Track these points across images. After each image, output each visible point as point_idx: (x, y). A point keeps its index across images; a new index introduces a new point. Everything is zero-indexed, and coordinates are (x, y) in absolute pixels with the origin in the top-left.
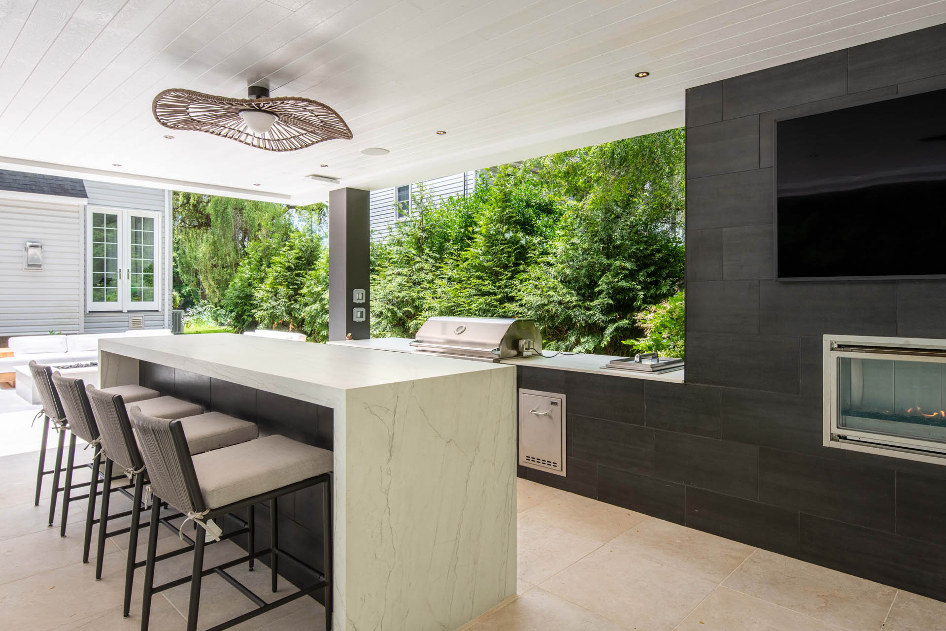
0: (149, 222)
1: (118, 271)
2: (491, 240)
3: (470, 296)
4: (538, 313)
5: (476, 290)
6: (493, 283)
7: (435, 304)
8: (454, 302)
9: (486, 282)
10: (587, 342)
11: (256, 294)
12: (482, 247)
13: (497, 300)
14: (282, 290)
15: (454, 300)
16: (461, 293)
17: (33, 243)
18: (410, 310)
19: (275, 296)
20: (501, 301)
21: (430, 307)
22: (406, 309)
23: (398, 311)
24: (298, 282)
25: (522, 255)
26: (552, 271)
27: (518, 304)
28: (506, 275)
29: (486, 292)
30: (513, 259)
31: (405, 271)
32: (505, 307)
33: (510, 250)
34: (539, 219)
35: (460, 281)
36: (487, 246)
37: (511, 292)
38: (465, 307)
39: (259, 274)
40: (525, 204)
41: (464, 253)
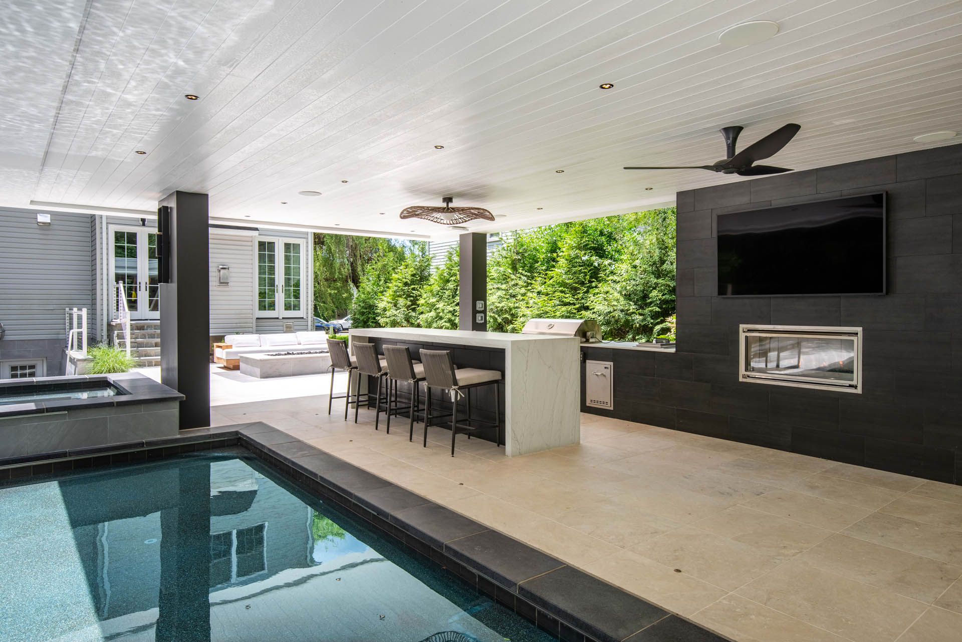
0: (297, 247)
1: (276, 286)
2: (571, 261)
3: (555, 306)
4: (606, 318)
5: (560, 301)
6: (573, 296)
7: (528, 312)
8: (543, 310)
9: (567, 295)
10: (641, 339)
11: (379, 305)
12: (564, 267)
13: (575, 309)
14: (402, 301)
15: (543, 309)
16: (548, 303)
17: (223, 265)
18: (508, 317)
19: (395, 306)
20: (579, 310)
21: (523, 315)
22: (505, 316)
23: (498, 318)
24: (413, 295)
25: (595, 274)
26: (618, 287)
27: (592, 312)
28: (583, 290)
29: (567, 302)
30: (588, 277)
31: (504, 287)
32: (582, 314)
33: (586, 271)
34: (610, 245)
35: (547, 294)
36: (568, 268)
37: (586, 303)
38: (551, 314)
39: (378, 288)
40: (599, 233)
41: (550, 272)
